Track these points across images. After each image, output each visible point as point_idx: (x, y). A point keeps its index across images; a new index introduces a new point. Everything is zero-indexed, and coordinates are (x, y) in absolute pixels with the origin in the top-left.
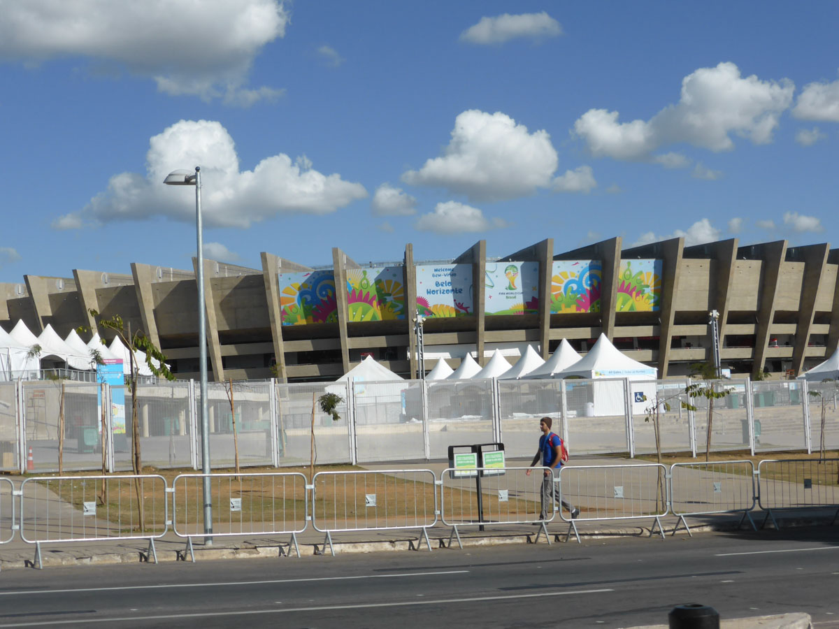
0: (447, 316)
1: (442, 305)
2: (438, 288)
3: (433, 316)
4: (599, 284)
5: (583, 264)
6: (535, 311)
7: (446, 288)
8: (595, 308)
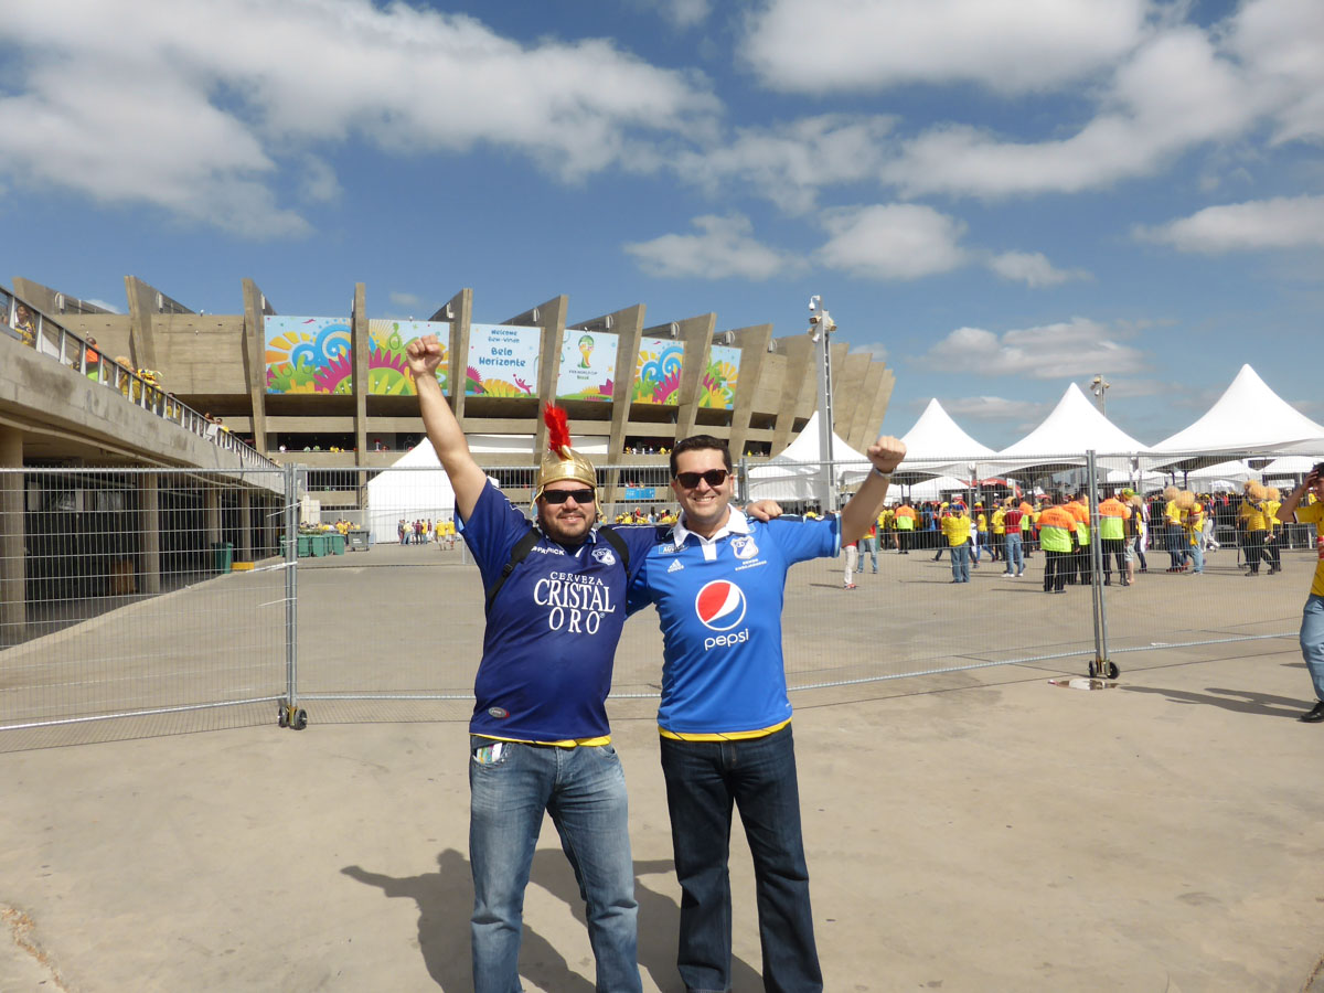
0: (503, 395)
1: (498, 381)
2: (494, 357)
3: (485, 395)
4: (679, 370)
5: (665, 343)
6: (610, 398)
7: (504, 357)
8: (672, 400)
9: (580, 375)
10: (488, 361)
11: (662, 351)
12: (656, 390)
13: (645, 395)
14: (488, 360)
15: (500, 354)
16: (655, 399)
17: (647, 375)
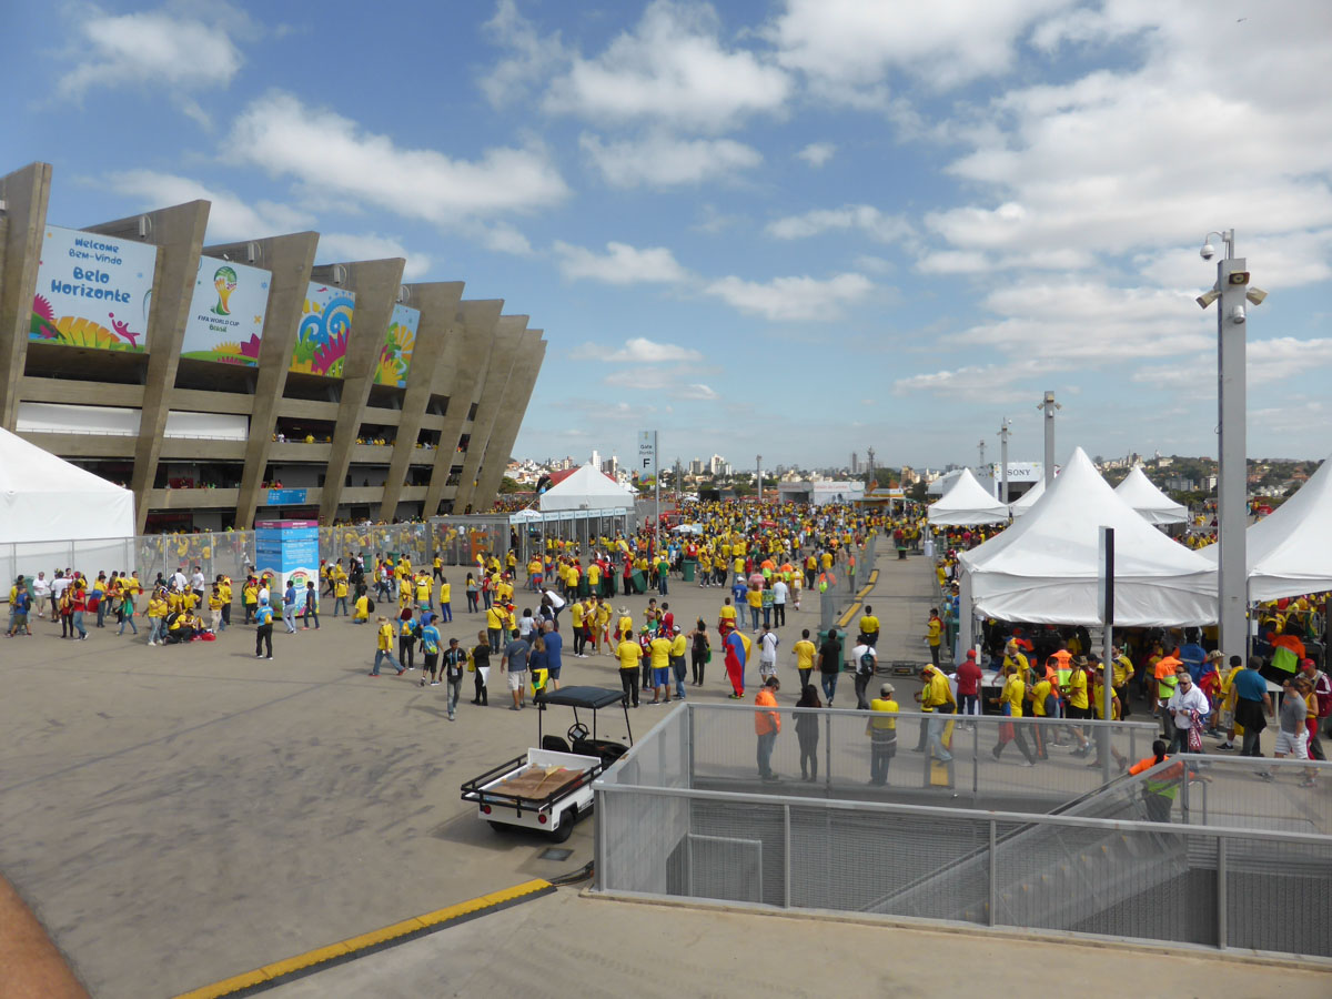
0: (91, 345)
1: (82, 321)
2: (78, 282)
3: (60, 342)
4: (347, 331)
5: (332, 292)
6: (253, 362)
7: (95, 285)
8: (335, 371)
9: (214, 324)
10: (67, 288)
11: (328, 302)
12: (317, 355)
13: (302, 361)
14: (68, 286)
15: (88, 278)
16: (314, 368)
17: (307, 334)
